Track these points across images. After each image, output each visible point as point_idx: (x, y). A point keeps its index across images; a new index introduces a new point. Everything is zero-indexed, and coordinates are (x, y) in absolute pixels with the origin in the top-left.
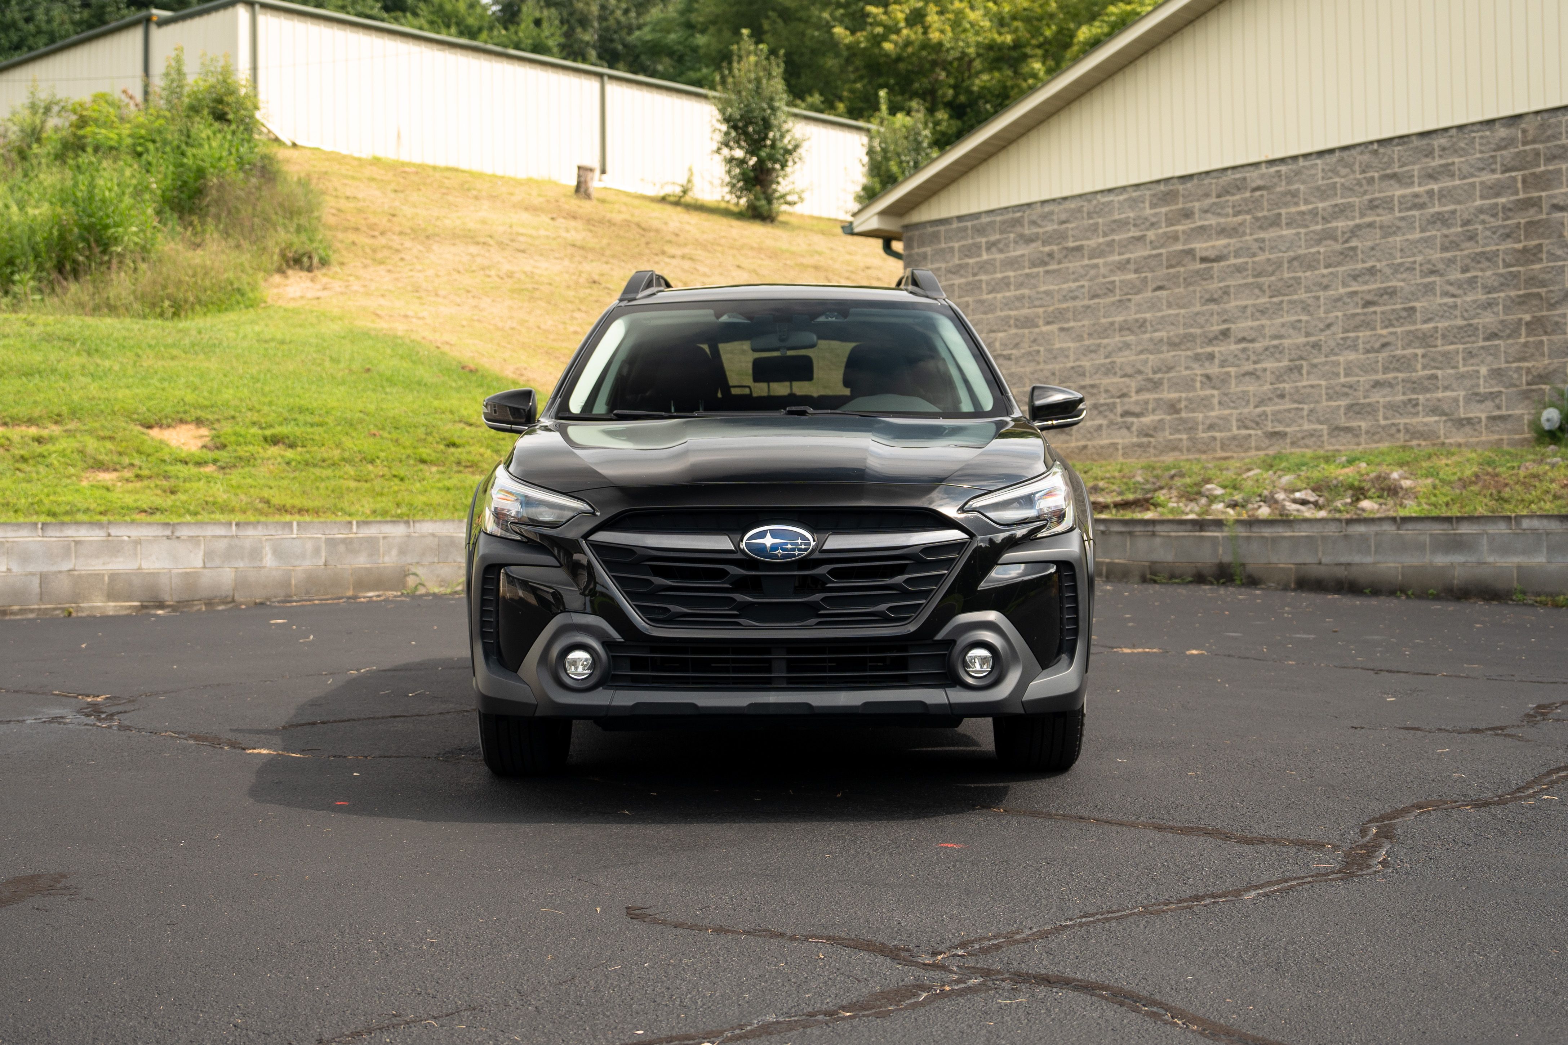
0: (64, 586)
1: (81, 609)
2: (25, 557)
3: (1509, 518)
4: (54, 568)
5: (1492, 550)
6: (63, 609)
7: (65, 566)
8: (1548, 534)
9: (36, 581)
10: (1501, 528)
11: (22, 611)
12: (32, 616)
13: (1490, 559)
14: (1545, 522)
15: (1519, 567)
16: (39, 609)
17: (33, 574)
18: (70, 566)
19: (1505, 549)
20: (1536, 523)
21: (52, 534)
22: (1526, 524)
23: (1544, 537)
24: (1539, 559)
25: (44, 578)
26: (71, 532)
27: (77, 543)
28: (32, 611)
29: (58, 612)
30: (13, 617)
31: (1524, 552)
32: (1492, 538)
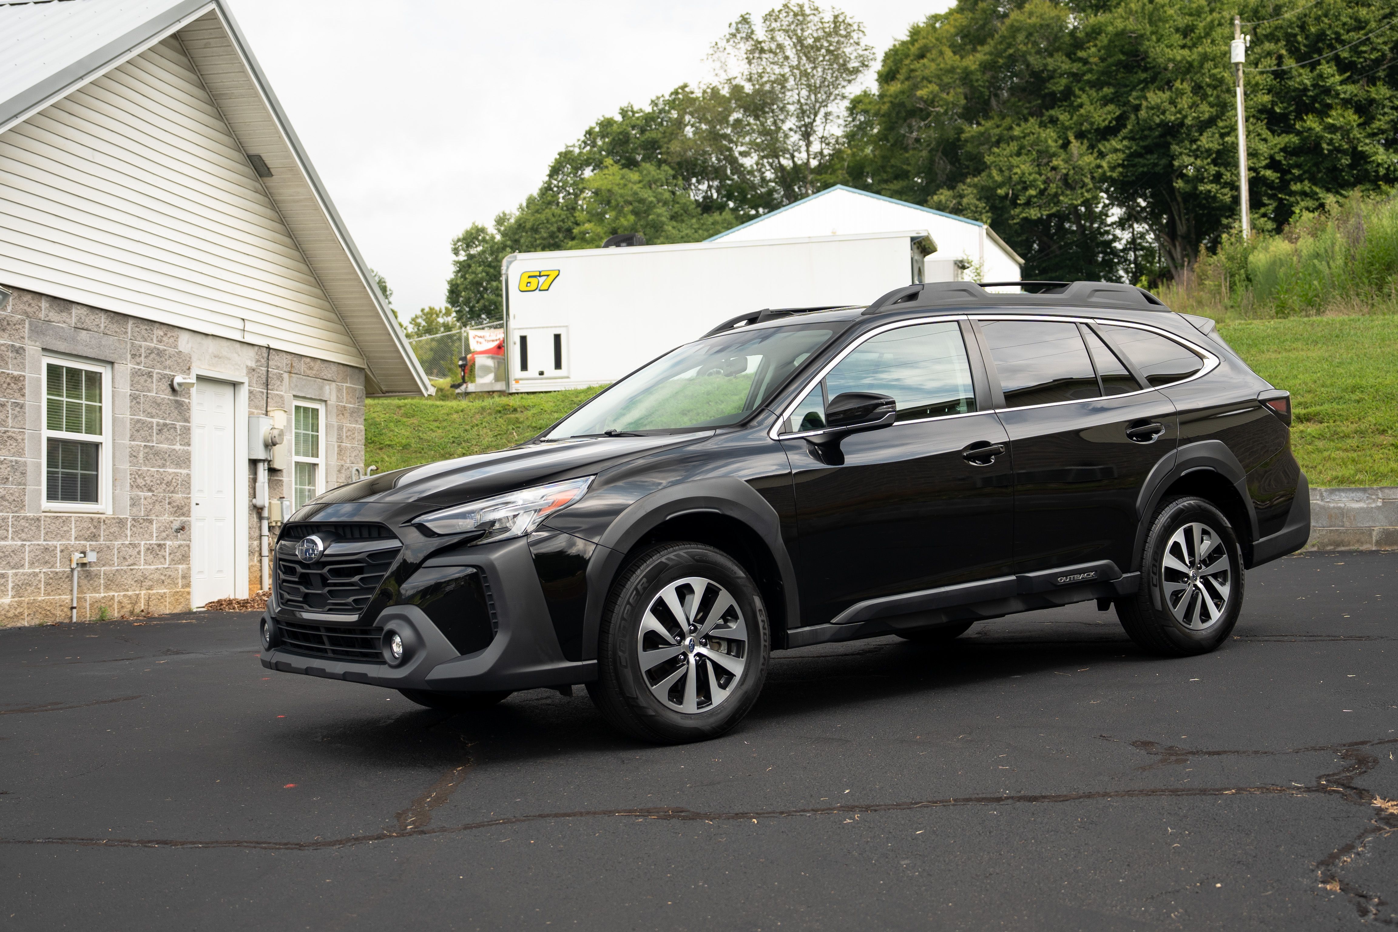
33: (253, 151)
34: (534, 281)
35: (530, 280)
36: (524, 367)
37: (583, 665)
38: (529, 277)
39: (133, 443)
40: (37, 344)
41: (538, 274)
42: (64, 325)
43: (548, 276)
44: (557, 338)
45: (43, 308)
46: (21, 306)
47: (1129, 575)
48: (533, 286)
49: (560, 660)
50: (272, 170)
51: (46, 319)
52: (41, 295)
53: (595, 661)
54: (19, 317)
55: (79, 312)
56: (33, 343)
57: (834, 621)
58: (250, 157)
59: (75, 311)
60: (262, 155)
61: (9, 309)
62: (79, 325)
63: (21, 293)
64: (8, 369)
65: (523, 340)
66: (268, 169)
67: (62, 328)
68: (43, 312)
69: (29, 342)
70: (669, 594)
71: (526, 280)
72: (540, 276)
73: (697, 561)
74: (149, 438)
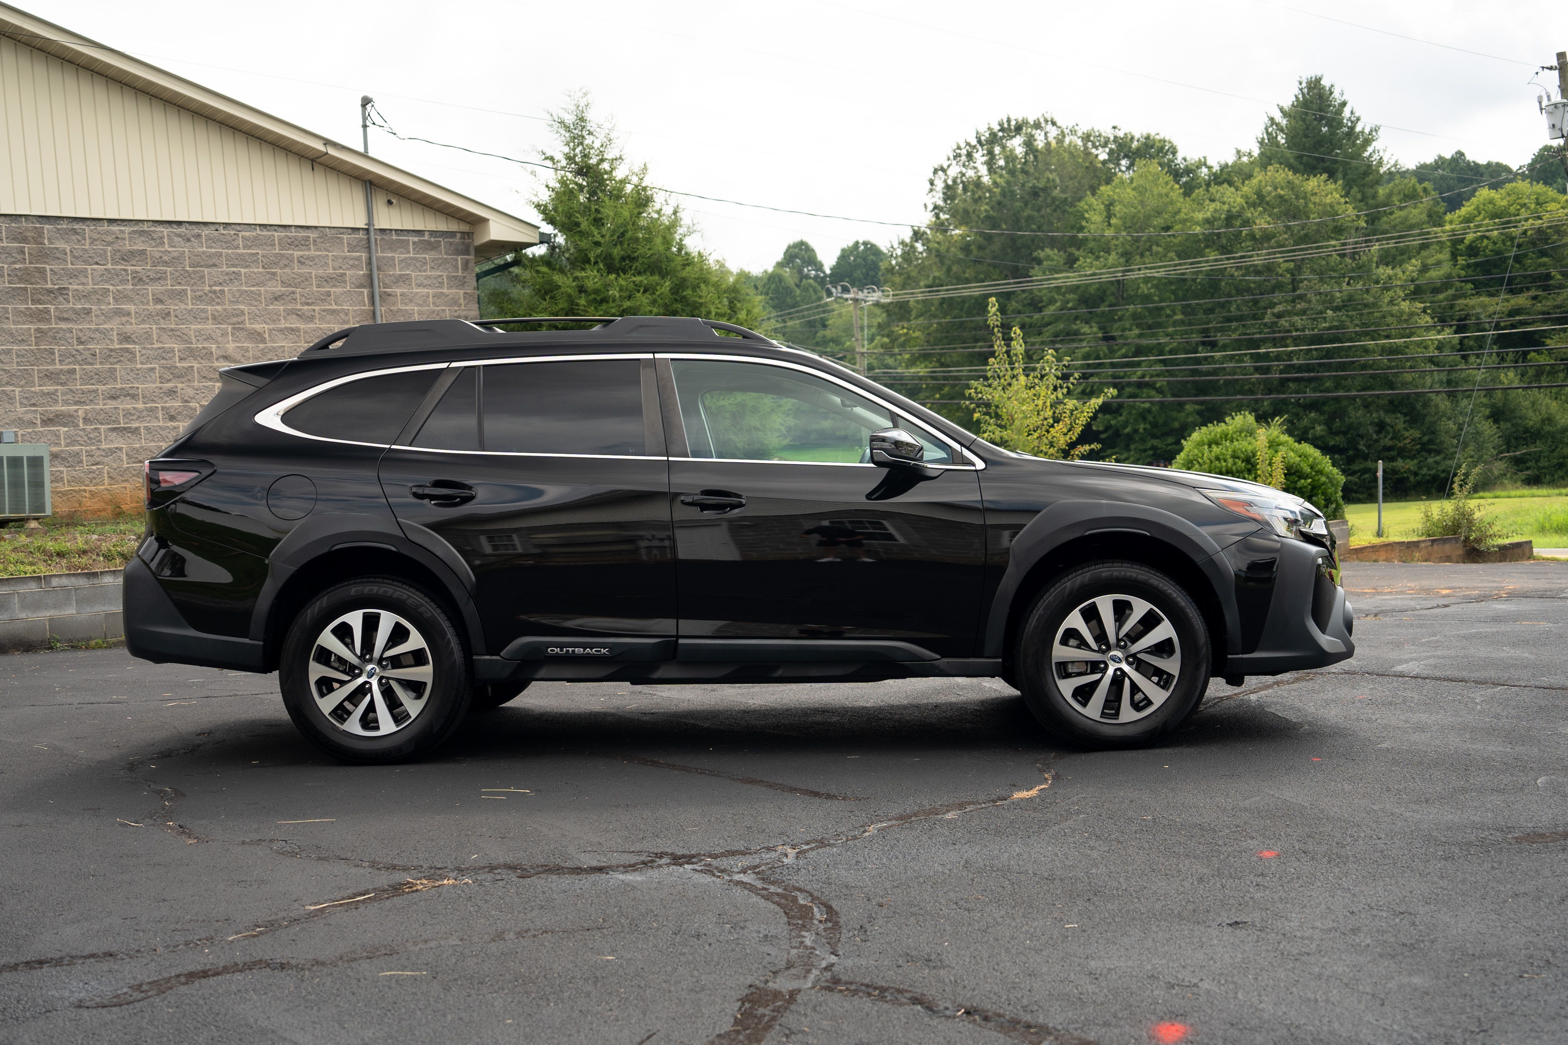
3: (39, 578)
5: (24, 607)
8: (76, 589)
10: (33, 587)
13: (23, 615)
14: (73, 579)
15: (51, 620)
19: (37, 606)
20: (65, 581)
22: (55, 582)
23: (73, 592)
24: (70, 611)
31: (55, 607)
32: (23, 597)
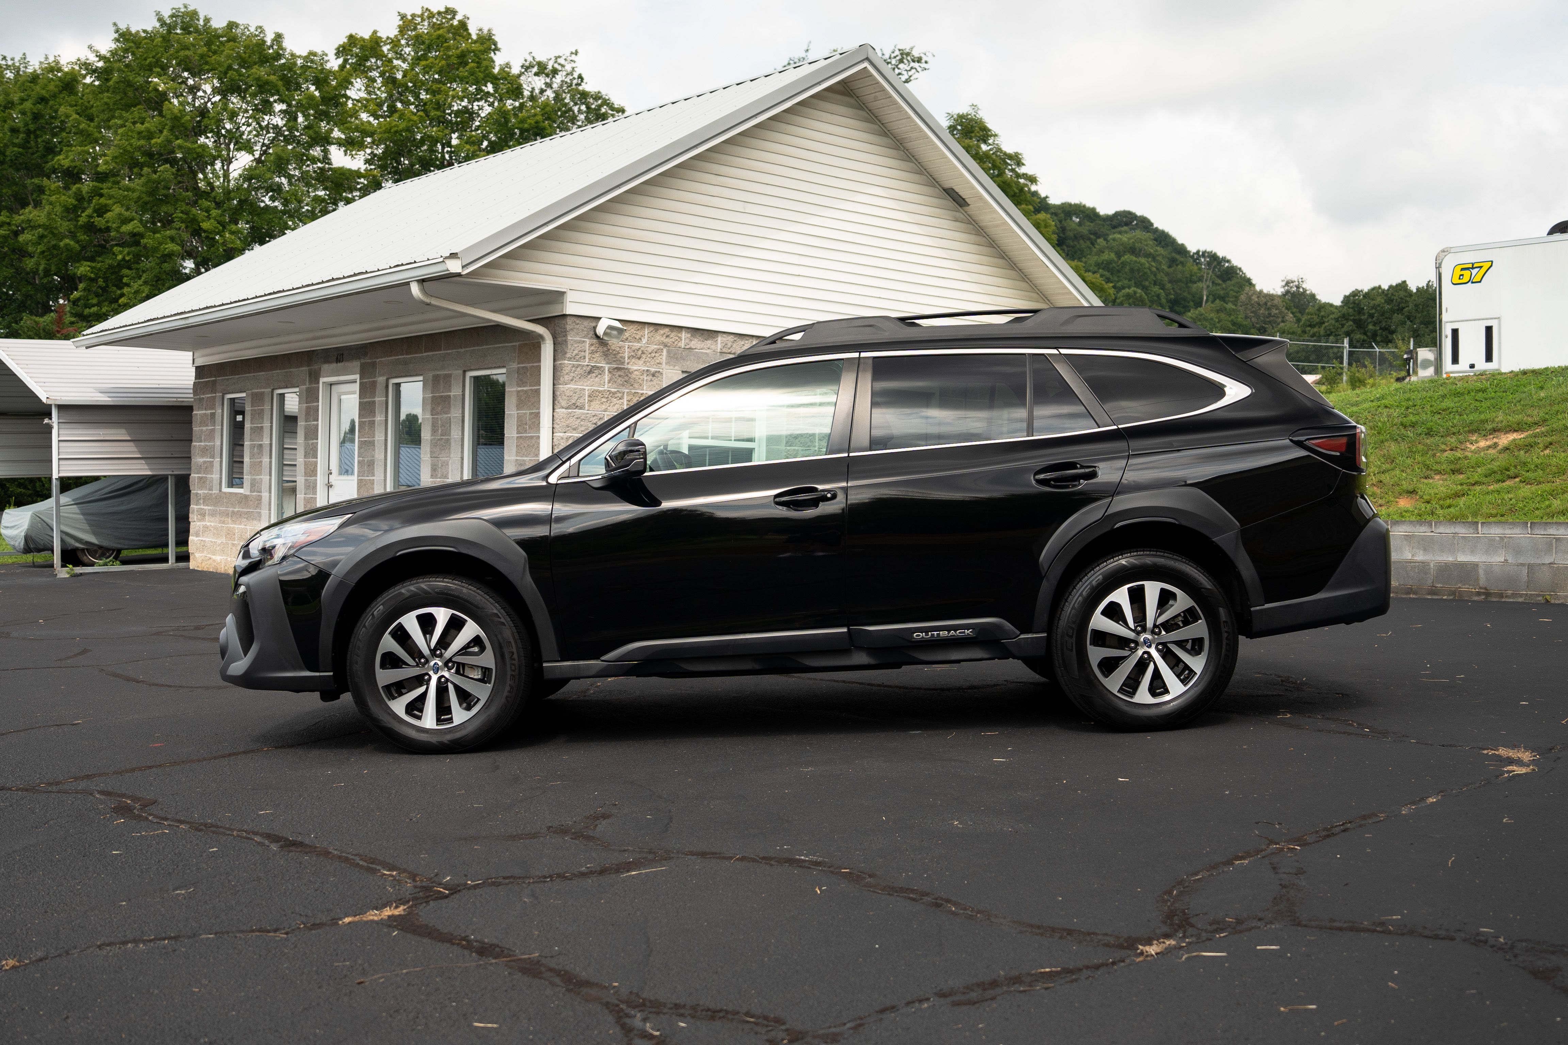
0: (1545, 576)
1: (1558, 598)
2: (1518, 551)
4: (1539, 561)
6: (1543, 596)
7: (1547, 560)
9: (1525, 571)
11: (1514, 595)
12: (1520, 600)
16: (1527, 595)
17: (1522, 565)
18: (1551, 560)
21: (1538, 532)
25: (1530, 567)
26: (1552, 531)
27: (1558, 540)
28: (1521, 596)
29: (1540, 598)
30: (1507, 600)
33: (947, 185)
34: (1467, 274)
35: (1462, 272)
36: (1455, 360)
37: (320, 676)
38: (1462, 269)
39: (788, 448)
40: (676, 368)
41: (1470, 266)
42: (708, 351)
43: (1481, 267)
44: (1489, 330)
45: (683, 339)
46: (658, 338)
47: (1030, 636)
48: (1466, 279)
49: (301, 669)
50: (967, 200)
51: (687, 347)
52: (680, 328)
53: (331, 674)
54: (656, 346)
55: (724, 339)
56: (672, 367)
57: (603, 658)
58: (945, 190)
59: (720, 339)
60: (954, 188)
61: (644, 341)
62: (724, 350)
63: (658, 327)
64: (643, 390)
65: (1455, 332)
66: (964, 199)
67: (706, 353)
68: (683, 341)
69: (668, 367)
70: (410, 622)
71: (1458, 272)
72: (1473, 268)
73: (437, 593)
74: (809, 444)
